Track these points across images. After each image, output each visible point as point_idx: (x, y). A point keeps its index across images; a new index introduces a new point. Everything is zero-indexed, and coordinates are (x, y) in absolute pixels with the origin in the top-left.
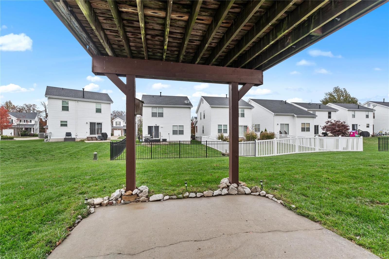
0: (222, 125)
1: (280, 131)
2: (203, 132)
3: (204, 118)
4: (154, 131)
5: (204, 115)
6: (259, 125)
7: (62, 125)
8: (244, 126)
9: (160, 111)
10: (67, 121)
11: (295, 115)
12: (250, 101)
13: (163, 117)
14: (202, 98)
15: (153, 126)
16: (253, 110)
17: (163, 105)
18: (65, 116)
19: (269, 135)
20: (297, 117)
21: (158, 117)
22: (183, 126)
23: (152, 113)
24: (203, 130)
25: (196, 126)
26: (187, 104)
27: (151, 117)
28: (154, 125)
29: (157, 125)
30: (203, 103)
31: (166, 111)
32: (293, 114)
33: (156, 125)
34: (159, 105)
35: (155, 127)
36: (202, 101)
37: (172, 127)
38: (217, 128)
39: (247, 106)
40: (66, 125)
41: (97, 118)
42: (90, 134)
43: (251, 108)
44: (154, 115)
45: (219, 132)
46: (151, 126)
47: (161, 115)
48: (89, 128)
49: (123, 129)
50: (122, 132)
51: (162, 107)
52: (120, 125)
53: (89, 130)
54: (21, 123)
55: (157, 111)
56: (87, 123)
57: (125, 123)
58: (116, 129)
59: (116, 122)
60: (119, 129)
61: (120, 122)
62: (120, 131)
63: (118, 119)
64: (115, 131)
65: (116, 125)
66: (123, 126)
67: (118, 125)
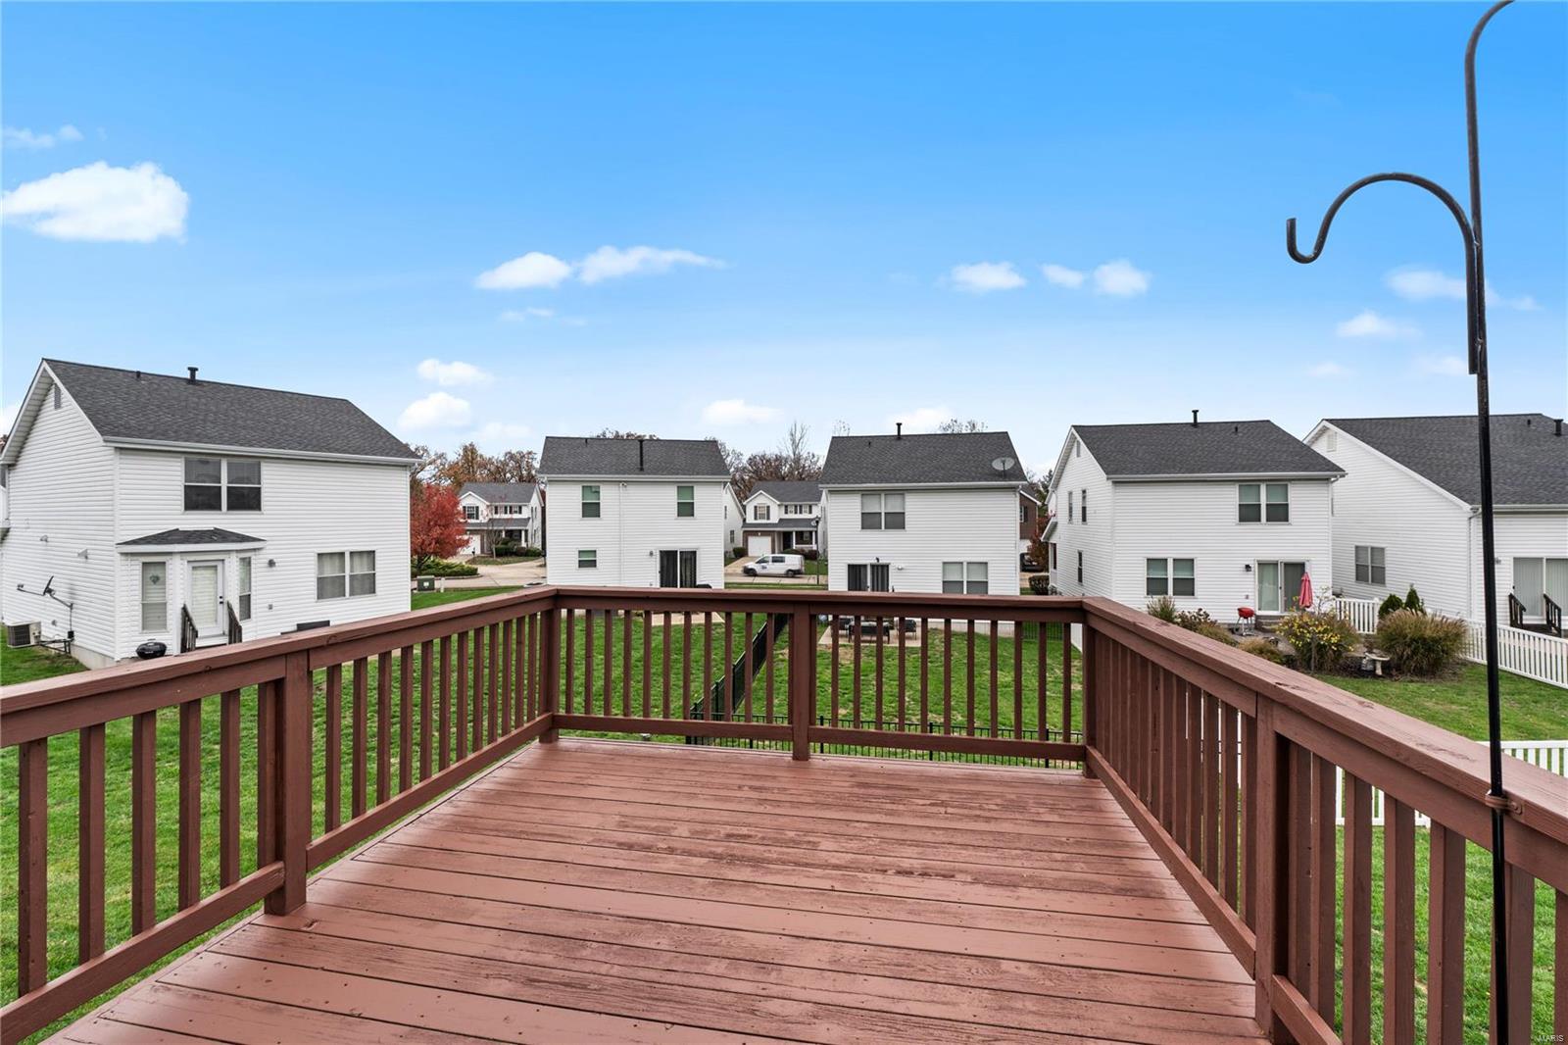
0: (1166, 560)
1: (1511, 597)
2: (1080, 580)
3: (1084, 519)
4: (869, 583)
5: (1084, 509)
6: (1377, 552)
7: (582, 564)
8: (1287, 565)
9: (891, 505)
10: (595, 551)
12: (1325, 430)
13: (904, 528)
14: (1072, 434)
15: (865, 566)
16: (1339, 485)
17: (903, 481)
18: (589, 533)
19: (1428, 633)
21: (886, 528)
22: (986, 563)
23: (863, 514)
24: (1080, 570)
25: (1051, 541)
26: (1003, 475)
27: (860, 529)
28: (868, 560)
29: (883, 561)
30: (1078, 456)
31: (915, 507)
33: (878, 559)
34: (887, 482)
35: (873, 566)
36: (1076, 445)
37: (941, 568)
38: (1141, 574)
39: (1306, 470)
40: (593, 564)
41: (679, 536)
42: (662, 584)
43: (1327, 479)
44: (869, 521)
45: (1150, 592)
46: (860, 566)
47: (896, 521)
48: (658, 569)
49: (779, 532)
50: (773, 541)
51: (902, 492)
52: (768, 518)
53: (658, 575)
54: (497, 516)
55: (882, 506)
56: (651, 554)
57: (783, 508)
58: (755, 534)
59: (756, 507)
60: (765, 534)
61: (768, 507)
62: (768, 540)
63: (761, 497)
64: (752, 540)
65: (756, 519)
66: (776, 521)
67: (762, 517)
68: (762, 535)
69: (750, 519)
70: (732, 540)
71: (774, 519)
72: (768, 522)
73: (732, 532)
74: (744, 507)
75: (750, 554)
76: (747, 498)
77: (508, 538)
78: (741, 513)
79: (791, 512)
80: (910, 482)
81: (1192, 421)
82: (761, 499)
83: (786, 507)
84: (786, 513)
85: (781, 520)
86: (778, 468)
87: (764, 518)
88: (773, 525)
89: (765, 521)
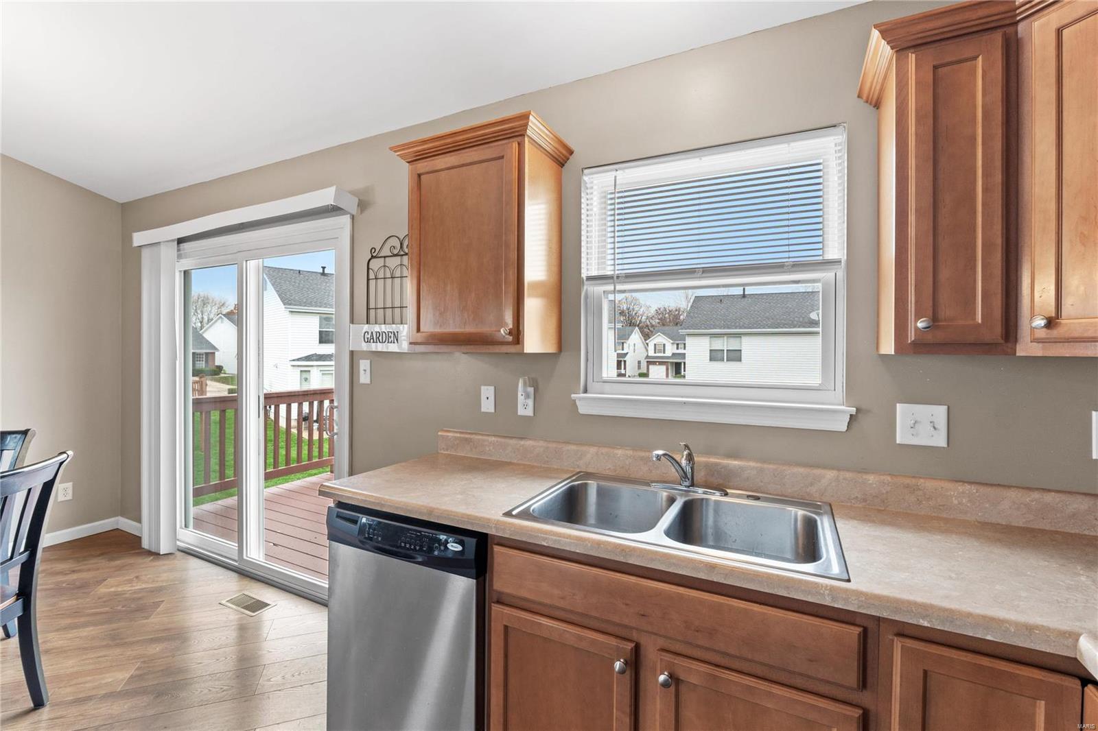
9: (733, 344)
13: (740, 361)
17: (740, 328)
21: (727, 361)
23: (711, 350)
26: (817, 323)
27: (709, 361)
31: (750, 346)
34: (729, 328)
44: (715, 356)
47: (735, 356)
49: (672, 363)
50: (667, 369)
51: (739, 335)
52: (664, 353)
55: (721, 344)
57: (675, 346)
58: (654, 363)
59: (655, 345)
60: (661, 363)
61: (664, 345)
62: (663, 368)
63: (660, 337)
64: (652, 368)
65: (655, 353)
66: (670, 355)
67: (660, 352)
68: (659, 364)
69: (651, 353)
70: (639, 367)
71: (668, 353)
72: (664, 355)
73: (639, 362)
74: (647, 344)
76: (650, 338)
78: (646, 348)
79: (681, 348)
80: (745, 328)
82: (659, 339)
83: (678, 344)
84: (677, 348)
85: (673, 354)
86: (677, 317)
87: (661, 352)
88: (668, 358)
89: (662, 355)
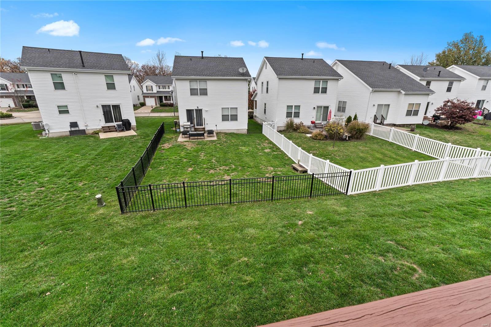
0: (292, 106)
1: (375, 115)
2: (265, 113)
3: (267, 92)
4: (195, 117)
5: (267, 88)
6: (345, 103)
7: (61, 112)
8: (325, 107)
9: (202, 85)
10: (67, 106)
11: (402, 91)
12: (336, 63)
13: (207, 95)
14: (265, 60)
15: (193, 110)
16: (341, 82)
17: (206, 76)
18: (61, 97)
19: (361, 127)
20: (405, 94)
21: (200, 95)
22: (237, 108)
23: (190, 89)
24: (265, 110)
25: (255, 99)
26: (243, 74)
27: (190, 95)
28: (194, 108)
29: (199, 108)
30: (266, 68)
31: (211, 86)
32: (399, 89)
33: (198, 107)
34: (200, 76)
35: (196, 110)
36: (265, 64)
37: (221, 110)
38: (285, 111)
39: (333, 76)
40: (67, 112)
41: (111, 99)
42: (106, 122)
43: (338, 80)
44: (193, 92)
45: (287, 117)
46: (191, 110)
47: (204, 92)
48: (102, 113)
49: (157, 96)
50: (155, 100)
51: (205, 80)
52: (152, 91)
53: (103, 116)
54: (19, 89)
55: (197, 86)
56: (97, 107)
57: (158, 87)
58: (148, 97)
59: (146, 86)
60: (151, 97)
61: (152, 86)
62: (154, 99)
64: (147, 99)
65: (147, 91)
66: (156, 92)
67: (150, 90)
68: (150, 97)
69: (145, 91)
70: (139, 99)
71: (155, 91)
72: (152, 92)
73: (138, 96)
74: (142, 86)
75: (147, 105)
76: (143, 82)
77: (29, 99)
78: (141, 89)
79: (161, 88)
80: (208, 76)
81: (301, 58)
82: (148, 83)
83: (159, 86)
84: (159, 89)
85: (158, 92)
86: (154, 71)
88: (155, 93)
89: (151, 92)
